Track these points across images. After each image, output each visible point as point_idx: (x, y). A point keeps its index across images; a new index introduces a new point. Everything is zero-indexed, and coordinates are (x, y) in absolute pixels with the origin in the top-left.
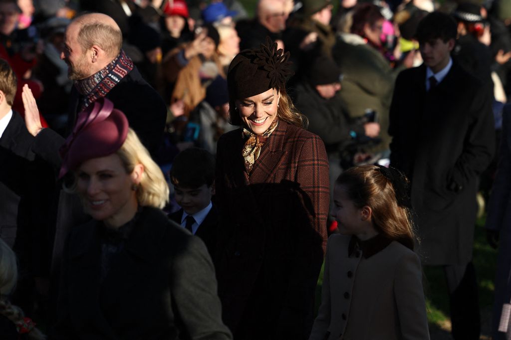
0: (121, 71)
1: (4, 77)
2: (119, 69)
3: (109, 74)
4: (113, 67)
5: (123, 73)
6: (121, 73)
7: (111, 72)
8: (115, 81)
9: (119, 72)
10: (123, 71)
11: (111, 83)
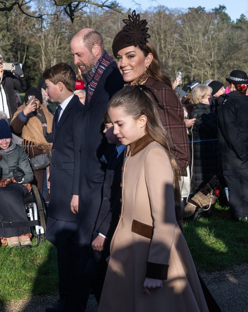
0: (106, 63)
1: (63, 74)
2: (104, 61)
3: (99, 65)
4: (101, 61)
5: (107, 64)
6: (106, 64)
7: (100, 64)
8: (102, 69)
9: (105, 63)
10: (107, 63)
11: (101, 70)
